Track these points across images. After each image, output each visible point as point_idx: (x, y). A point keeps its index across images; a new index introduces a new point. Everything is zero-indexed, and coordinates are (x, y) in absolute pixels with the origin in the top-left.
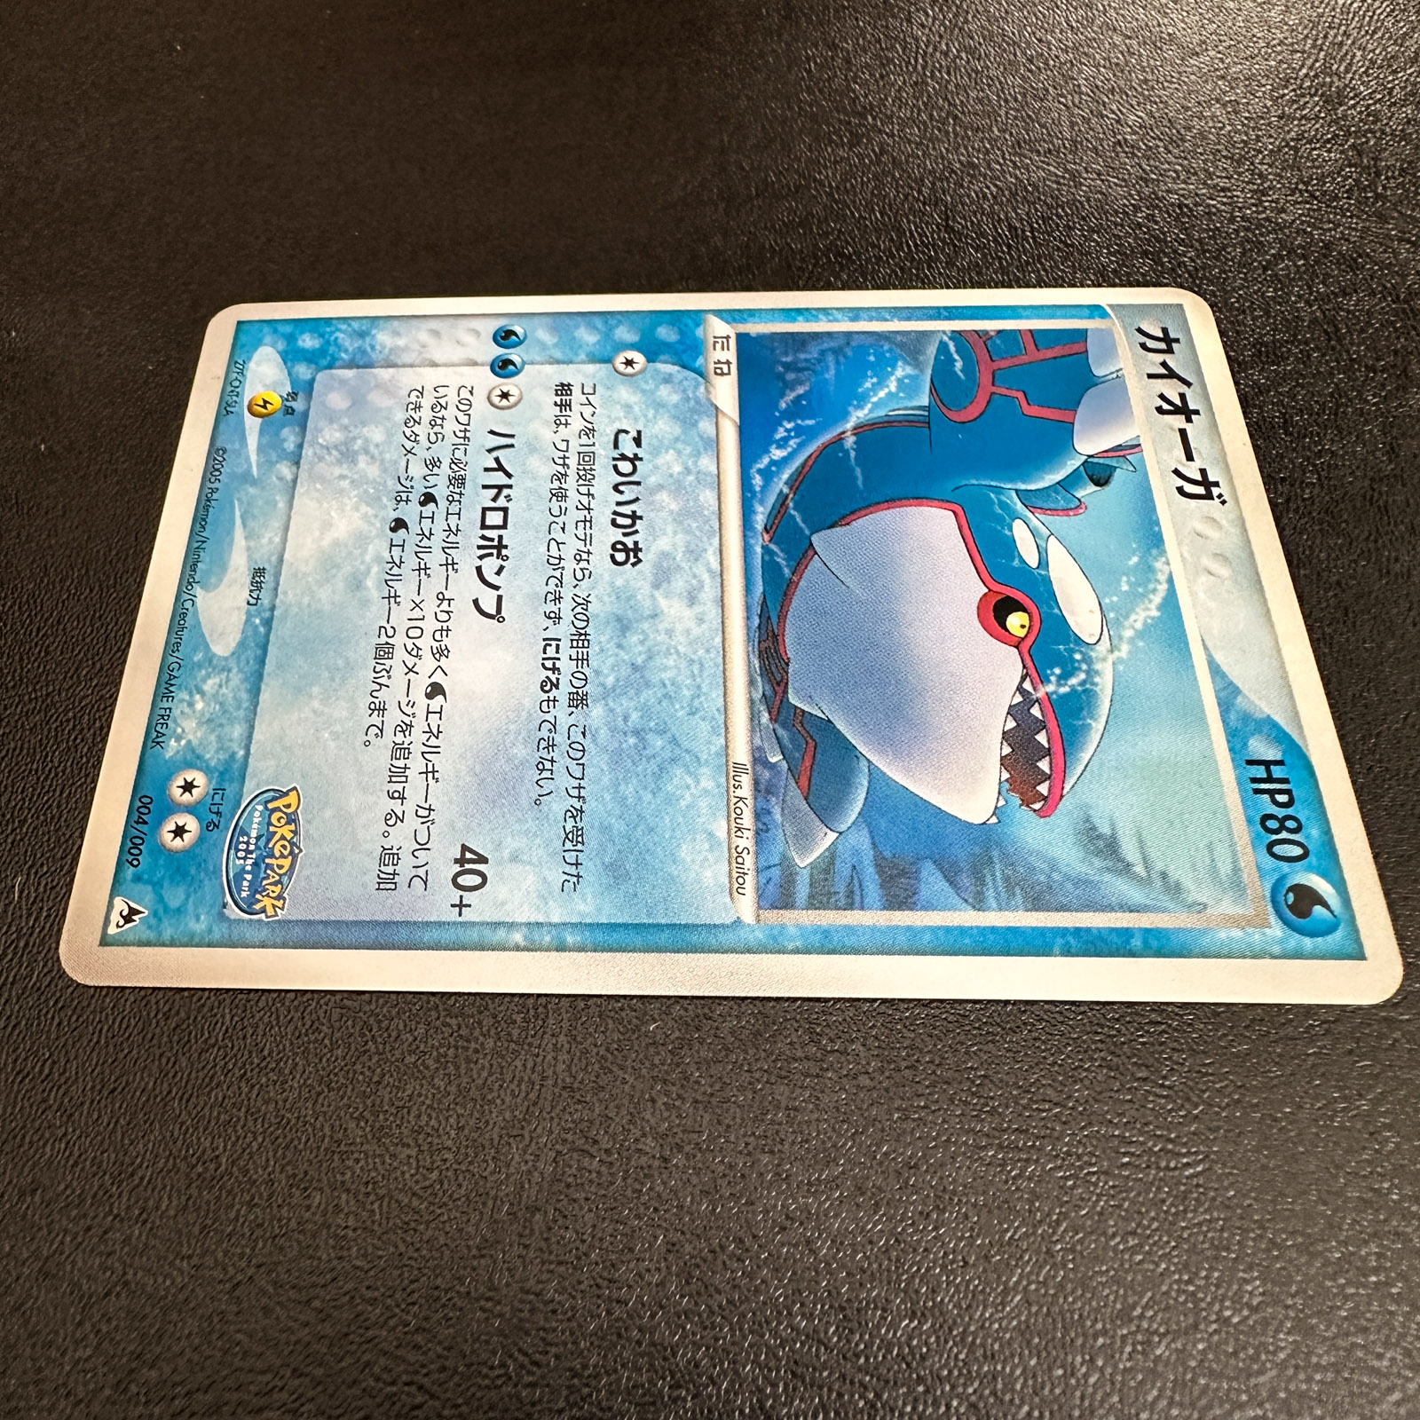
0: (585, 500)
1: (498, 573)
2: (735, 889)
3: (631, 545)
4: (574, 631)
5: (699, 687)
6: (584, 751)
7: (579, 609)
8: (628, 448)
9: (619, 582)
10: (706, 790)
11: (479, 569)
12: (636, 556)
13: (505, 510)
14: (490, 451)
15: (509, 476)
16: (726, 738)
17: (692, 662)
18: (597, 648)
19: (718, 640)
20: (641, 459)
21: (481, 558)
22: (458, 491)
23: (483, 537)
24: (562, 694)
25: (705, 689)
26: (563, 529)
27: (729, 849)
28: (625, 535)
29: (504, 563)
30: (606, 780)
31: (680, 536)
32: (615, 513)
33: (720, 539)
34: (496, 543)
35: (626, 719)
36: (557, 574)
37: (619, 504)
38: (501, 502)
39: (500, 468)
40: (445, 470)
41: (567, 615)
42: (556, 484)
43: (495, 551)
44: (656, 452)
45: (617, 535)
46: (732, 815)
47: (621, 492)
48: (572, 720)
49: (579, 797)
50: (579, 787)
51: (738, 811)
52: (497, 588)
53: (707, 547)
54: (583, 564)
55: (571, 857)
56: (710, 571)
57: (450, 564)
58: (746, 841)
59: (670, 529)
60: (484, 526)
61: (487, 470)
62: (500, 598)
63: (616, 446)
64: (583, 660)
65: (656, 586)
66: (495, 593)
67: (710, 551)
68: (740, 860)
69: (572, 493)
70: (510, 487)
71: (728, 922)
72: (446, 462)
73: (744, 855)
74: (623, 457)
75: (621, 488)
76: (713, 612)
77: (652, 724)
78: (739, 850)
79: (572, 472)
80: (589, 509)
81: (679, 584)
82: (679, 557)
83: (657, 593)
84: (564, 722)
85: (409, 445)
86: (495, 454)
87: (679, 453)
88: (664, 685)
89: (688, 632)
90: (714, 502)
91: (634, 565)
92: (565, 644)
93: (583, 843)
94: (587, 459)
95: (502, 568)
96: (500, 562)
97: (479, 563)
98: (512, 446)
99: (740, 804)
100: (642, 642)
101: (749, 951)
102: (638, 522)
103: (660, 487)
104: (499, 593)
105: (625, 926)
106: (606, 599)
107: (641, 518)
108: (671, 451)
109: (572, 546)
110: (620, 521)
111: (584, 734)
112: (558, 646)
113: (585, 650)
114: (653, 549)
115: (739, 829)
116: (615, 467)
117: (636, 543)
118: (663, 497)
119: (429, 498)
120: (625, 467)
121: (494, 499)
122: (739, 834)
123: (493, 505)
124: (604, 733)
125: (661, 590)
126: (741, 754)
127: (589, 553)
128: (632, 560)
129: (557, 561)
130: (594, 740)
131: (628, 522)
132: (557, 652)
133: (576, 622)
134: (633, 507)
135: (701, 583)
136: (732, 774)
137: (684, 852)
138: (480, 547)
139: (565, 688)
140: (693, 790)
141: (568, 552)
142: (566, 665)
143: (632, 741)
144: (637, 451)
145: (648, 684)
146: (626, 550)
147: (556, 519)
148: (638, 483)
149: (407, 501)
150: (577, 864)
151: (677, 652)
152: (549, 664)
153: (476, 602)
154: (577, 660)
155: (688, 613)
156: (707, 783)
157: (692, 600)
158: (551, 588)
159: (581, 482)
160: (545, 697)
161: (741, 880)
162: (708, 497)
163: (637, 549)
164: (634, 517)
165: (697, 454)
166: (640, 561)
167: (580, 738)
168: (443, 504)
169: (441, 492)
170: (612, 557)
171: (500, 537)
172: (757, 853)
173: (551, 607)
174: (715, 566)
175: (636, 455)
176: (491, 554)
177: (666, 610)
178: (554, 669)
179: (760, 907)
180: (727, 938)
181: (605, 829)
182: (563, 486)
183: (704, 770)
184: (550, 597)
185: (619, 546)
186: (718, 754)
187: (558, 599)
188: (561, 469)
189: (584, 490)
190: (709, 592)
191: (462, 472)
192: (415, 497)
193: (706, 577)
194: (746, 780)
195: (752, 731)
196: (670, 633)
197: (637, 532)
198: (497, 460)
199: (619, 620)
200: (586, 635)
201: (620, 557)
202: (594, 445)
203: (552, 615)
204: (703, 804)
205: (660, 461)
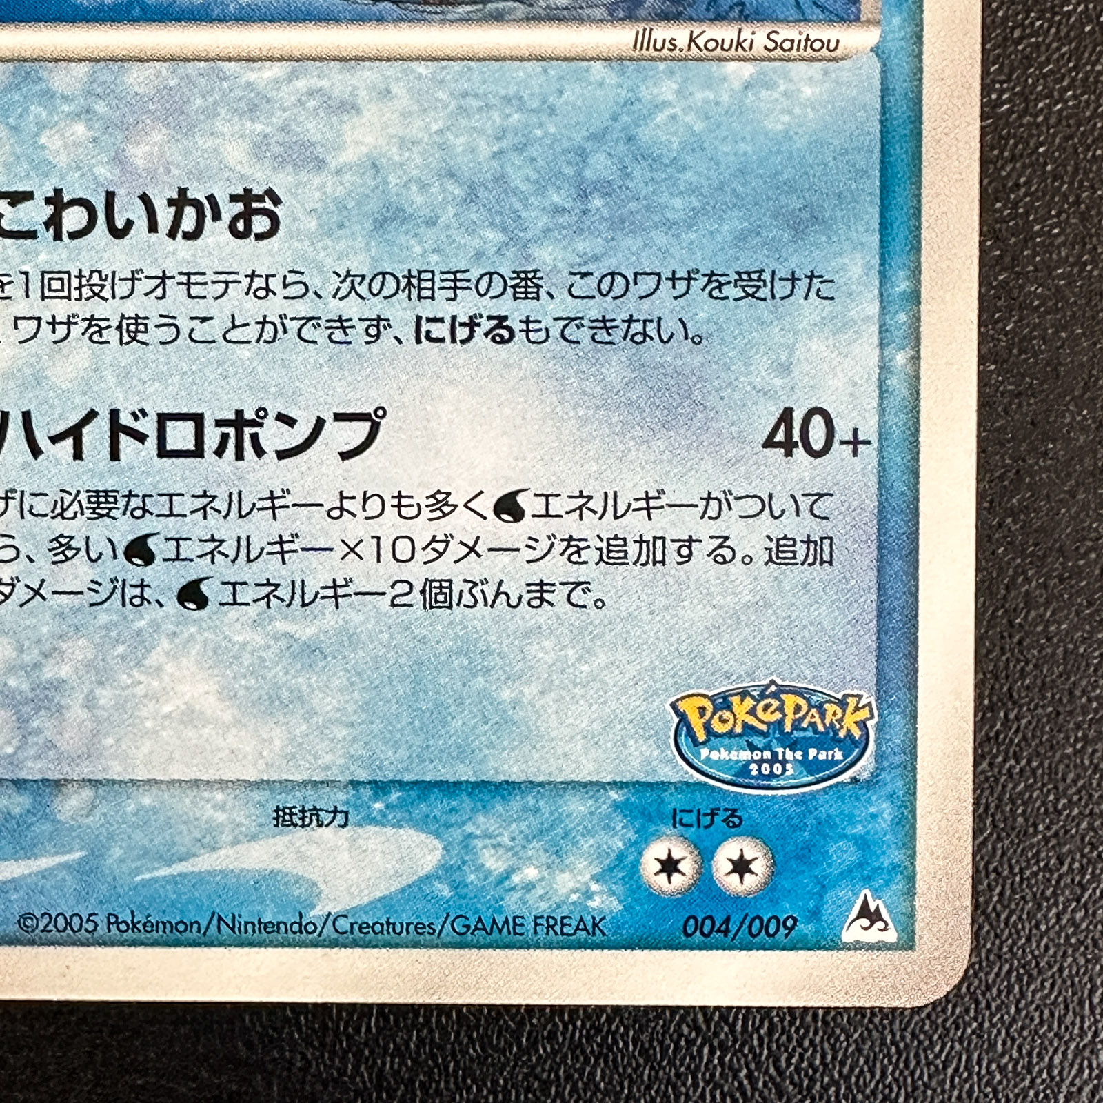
0: (143, 286)
1: (290, 422)
2: (829, 54)
3: (240, 207)
4: (403, 296)
5: (507, 100)
6: (613, 274)
7: (362, 289)
8: (35, 213)
9: (312, 224)
10: (679, 93)
11: (282, 455)
12: (260, 199)
13: (163, 419)
14: (36, 451)
15: (92, 415)
16: (592, 59)
17: (462, 110)
18: (434, 258)
19: (421, 68)
20: (58, 192)
21: (259, 452)
22: (122, 503)
23: (220, 452)
24: (515, 311)
25: (512, 91)
26: (204, 320)
27: (770, 60)
28: (217, 216)
29: (272, 414)
30: (660, 238)
31: (219, 125)
32: (172, 234)
33: (230, 60)
34: (231, 431)
35: (558, 210)
36: (293, 326)
37: (153, 228)
38: (148, 426)
39: (75, 433)
40: (77, 528)
41: (375, 307)
42: (112, 335)
43: (248, 431)
44: (44, 168)
45: (217, 232)
46: (719, 54)
47: (129, 224)
48: (561, 295)
49: (689, 279)
50: (673, 279)
51: (711, 45)
52: (320, 423)
53: (243, 81)
54: (275, 284)
55: (782, 288)
56: (292, 76)
57: (273, 504)
58: (758, 35)
59: (205, 143)
60: (198, 452)
61: (78, 455)
62: (339, 417)
63: (31, 235)
64: (456, 282)
65: (320, 164)
66: (330, 426)
67: (252, 76)
68: (787, 45)
69: (130, 308)
70: (114, 414)
71: (878, 65)
72: (60, 526)
73: (779, 39)
74: (54, 223)
75: (120, 224)
76: (368, 74)
77: (569, 171)
78: (771, 45)
79: (84, 309)
80: (163, 278)
81: (313, 129)
82: (259, 127)
83: (333, 164)
84: (565, 306)
85: (21, 593)
86: (43, 442)
87: (41, 126)
88: (501, 152)
89: (405, 115)
90: (150, 69)
91: (277, 201)
92: (427, 309)
93: (761, 271)
94: (56, 285)
95: (281, 417)
96: (270, 422)
97: (271, 456)
98: (26, 416)
99: (701, 41)
100: (424, 187)
101: (919, 38)
102: (189, 195)
103: (119, 159)
104: (328, 417)
105: (884, 209)
106: (342, 245)
107: (182, 191)
108: (43, 140)
109: (239, 302)
110: (188, 224)
111: (584, 275)
112: (429, 320)
113: (437, 279)
114: (246, 170)
115: (739, 44)
116: (73, 235)
117: (234, 198)
118: (139, 154)
119: (139, 550)
120: (74, 218)
121: (141, 437)
122: (746, 45)
123: (152, 442)
124: (582, 245)
125: (329, 159)
126: (619, 37)
127: (253, 276)
128: (268, 204)
129: (269, 329)
130: (596, 258)
131: (190, 213)
132: (441, 320)
133: (386, 292)
134: (160, 204)
135: (311, 93)
136: (652, 52)
137: (776, 124)
138: (239, 455)
139: (505, 306)
140: (678, 110)
141: (251, 309)
142: (467, 305)
143: (597, 202)
144: (39, 197)
145: (500, 179)
146: (247, 215)
147: (185, 332)
148: (110, 197)
149: (142, 586)
150: (793, 279)
151: (440, 132)
152: (462, 333)
153: (345, 456)
154: (455, 288)
155: (371, 112)
156: (667, 89)
157: (348, 107)
158: (320, 335)
159: (106, 293)
160: (520, 337)
161: (817, 45)
162: (137, 78)
163: (246, 197)
164: (180, 201)
165: (48, 96)
166: (270, 193)
167: (592, 282)
168: (147, 525)
169: (124, 530)
170: (259, 237)
171: (219, 423)
172: (778, 20)
173: (358, 334)
174: (278, 70)
175: (48, 201)
176: (255, 437)
177: (364, 150)
178: (472, 324)
179: (857, 19)
180: (901, 66)
181: (741, 238)
182: (115, 323)
183: (644, 93)
184: (338, 335)
185: (240, 226)
186: (622, 73)
187: (342, 324)
188: (77, 330)
189: (123, 288)
190: (335, 80)
191: (83, 497)
192: (134, 572)
193: (302, 84)
194: (662, 33)
195: (581, 20)
196: (405, 143)
197: (211, 199)
198: (55, 439)
199: (381, 225)
200: (409, 276)
201: (260, 224)
202: (26, 273)
203: (373, 331)
204: (700, 96)
205: (62, 160)
